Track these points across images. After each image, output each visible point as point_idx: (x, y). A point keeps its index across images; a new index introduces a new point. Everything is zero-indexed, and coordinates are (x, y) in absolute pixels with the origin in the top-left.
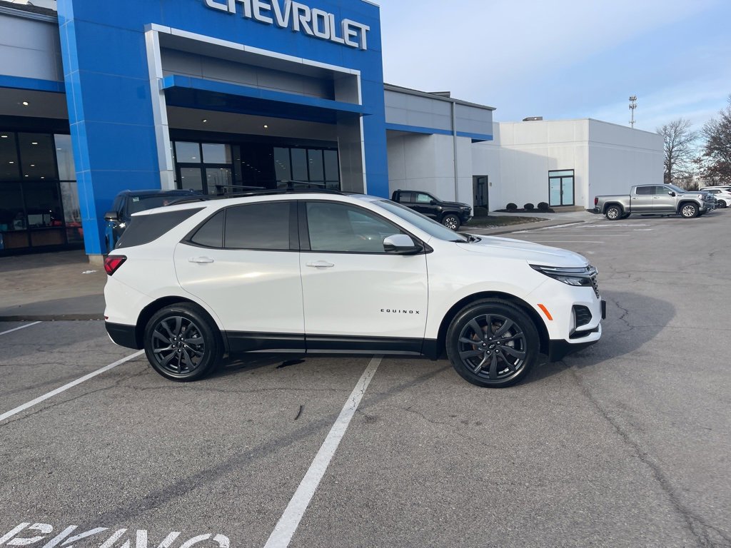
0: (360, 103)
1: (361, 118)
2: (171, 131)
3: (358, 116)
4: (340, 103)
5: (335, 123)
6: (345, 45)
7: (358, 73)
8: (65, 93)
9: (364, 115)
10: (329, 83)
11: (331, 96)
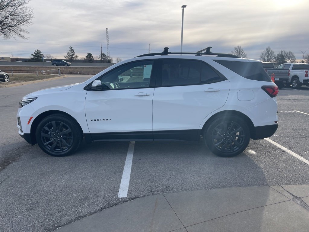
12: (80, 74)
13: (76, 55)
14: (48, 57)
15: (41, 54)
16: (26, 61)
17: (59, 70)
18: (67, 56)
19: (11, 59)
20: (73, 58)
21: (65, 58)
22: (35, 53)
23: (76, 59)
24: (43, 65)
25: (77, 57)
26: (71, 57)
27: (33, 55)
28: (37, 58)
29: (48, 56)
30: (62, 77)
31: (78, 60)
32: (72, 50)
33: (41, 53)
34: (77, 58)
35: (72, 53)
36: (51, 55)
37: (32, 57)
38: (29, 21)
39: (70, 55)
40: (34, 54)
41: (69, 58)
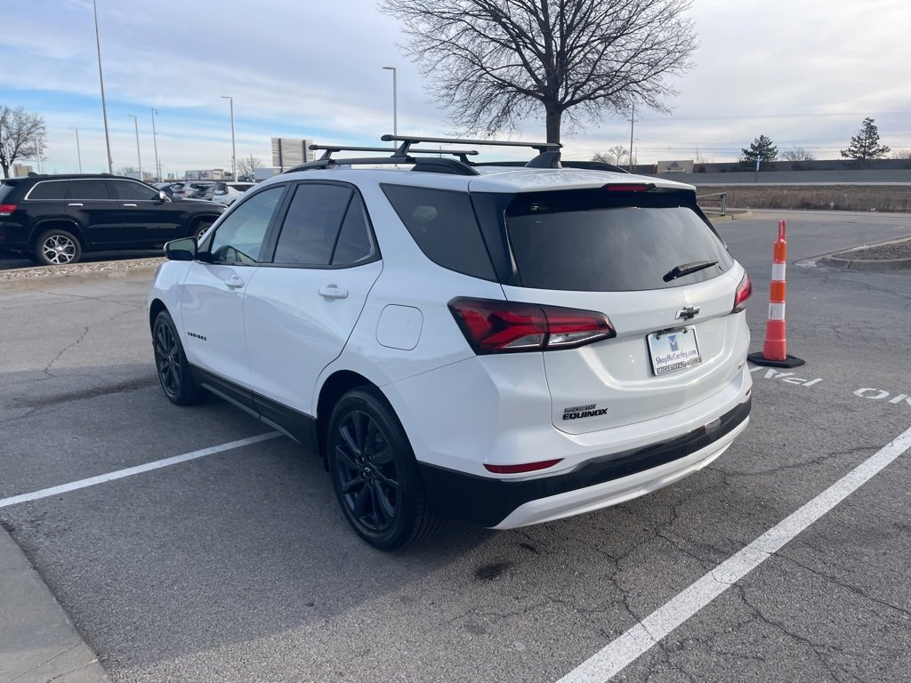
12: (836, 208)
13: (881, 143)
14: (794, 156)
15: (770, 147)
16: (723, 171)
17: (722, 197)
18: (853, 148)
19: (695, 165)
20: (871, 154)
21: (844, 154)
22: (753, 147)
23: (883, 158)
24: (756, 181)
25: (883, 150)
26: (864, 153)
27: (746, 152)
28: (759, 160)
29: (795, 152)
30: (728, 218)
31: (888, 160)
32: (871, 129)
33: (770, 143)
34: (886, 154)
35: (870, 137)
36: (805, 150)
37: (743, 158)
38: (686, 60)
39: (861, 146)
40: (750, 150)
41: (856, 157)
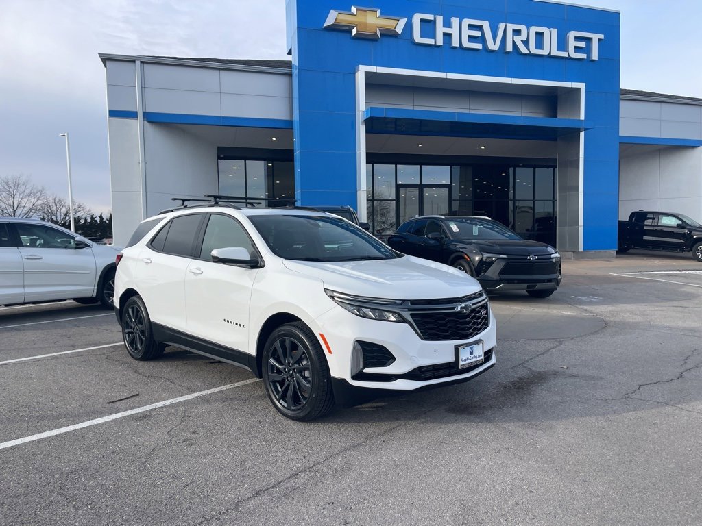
0: (582, 117)
1: (582, 134)
2: (368, 155)
3: (578, 131)
4: (563, 120)
5: (556, 140)
6: (569, 58)
7: (582, 86)
8: (292, 129)
9: (585, 130)
10: (552, 100)
11: (554, 114)
